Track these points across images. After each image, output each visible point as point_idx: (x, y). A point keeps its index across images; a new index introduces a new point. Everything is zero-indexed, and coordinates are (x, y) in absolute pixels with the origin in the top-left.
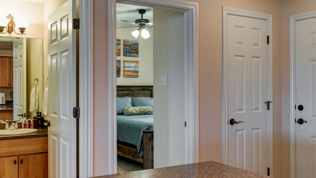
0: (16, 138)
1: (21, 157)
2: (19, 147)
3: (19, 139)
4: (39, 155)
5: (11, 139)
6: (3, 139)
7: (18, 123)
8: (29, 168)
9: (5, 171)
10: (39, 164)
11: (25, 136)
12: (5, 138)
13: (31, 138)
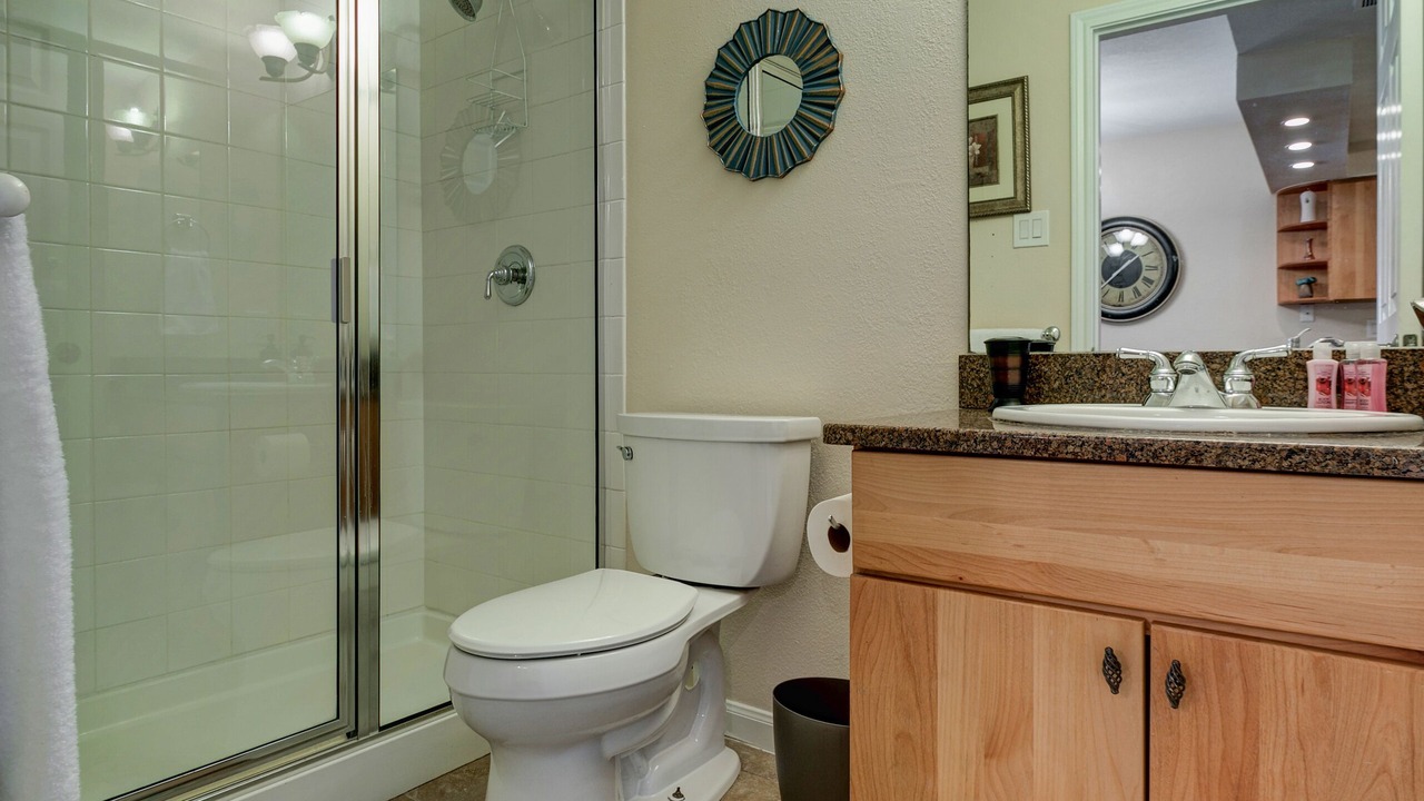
0: (1123, 458)
1: (1175, 644)
2: (1158, 544)
3: (1147, 465)
4: (1391, 670)
5: (1076, 460)
6: (1006, 452)
7: (1252, 364)
8: (1262, 769)
9: (1030, 717)
10: (1384, 770)
11: (1213, 446)
12: (1026, 441)
13: (1281, 472)
